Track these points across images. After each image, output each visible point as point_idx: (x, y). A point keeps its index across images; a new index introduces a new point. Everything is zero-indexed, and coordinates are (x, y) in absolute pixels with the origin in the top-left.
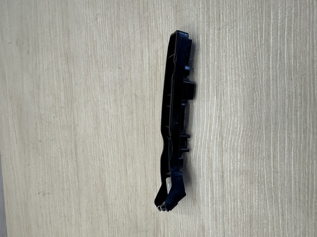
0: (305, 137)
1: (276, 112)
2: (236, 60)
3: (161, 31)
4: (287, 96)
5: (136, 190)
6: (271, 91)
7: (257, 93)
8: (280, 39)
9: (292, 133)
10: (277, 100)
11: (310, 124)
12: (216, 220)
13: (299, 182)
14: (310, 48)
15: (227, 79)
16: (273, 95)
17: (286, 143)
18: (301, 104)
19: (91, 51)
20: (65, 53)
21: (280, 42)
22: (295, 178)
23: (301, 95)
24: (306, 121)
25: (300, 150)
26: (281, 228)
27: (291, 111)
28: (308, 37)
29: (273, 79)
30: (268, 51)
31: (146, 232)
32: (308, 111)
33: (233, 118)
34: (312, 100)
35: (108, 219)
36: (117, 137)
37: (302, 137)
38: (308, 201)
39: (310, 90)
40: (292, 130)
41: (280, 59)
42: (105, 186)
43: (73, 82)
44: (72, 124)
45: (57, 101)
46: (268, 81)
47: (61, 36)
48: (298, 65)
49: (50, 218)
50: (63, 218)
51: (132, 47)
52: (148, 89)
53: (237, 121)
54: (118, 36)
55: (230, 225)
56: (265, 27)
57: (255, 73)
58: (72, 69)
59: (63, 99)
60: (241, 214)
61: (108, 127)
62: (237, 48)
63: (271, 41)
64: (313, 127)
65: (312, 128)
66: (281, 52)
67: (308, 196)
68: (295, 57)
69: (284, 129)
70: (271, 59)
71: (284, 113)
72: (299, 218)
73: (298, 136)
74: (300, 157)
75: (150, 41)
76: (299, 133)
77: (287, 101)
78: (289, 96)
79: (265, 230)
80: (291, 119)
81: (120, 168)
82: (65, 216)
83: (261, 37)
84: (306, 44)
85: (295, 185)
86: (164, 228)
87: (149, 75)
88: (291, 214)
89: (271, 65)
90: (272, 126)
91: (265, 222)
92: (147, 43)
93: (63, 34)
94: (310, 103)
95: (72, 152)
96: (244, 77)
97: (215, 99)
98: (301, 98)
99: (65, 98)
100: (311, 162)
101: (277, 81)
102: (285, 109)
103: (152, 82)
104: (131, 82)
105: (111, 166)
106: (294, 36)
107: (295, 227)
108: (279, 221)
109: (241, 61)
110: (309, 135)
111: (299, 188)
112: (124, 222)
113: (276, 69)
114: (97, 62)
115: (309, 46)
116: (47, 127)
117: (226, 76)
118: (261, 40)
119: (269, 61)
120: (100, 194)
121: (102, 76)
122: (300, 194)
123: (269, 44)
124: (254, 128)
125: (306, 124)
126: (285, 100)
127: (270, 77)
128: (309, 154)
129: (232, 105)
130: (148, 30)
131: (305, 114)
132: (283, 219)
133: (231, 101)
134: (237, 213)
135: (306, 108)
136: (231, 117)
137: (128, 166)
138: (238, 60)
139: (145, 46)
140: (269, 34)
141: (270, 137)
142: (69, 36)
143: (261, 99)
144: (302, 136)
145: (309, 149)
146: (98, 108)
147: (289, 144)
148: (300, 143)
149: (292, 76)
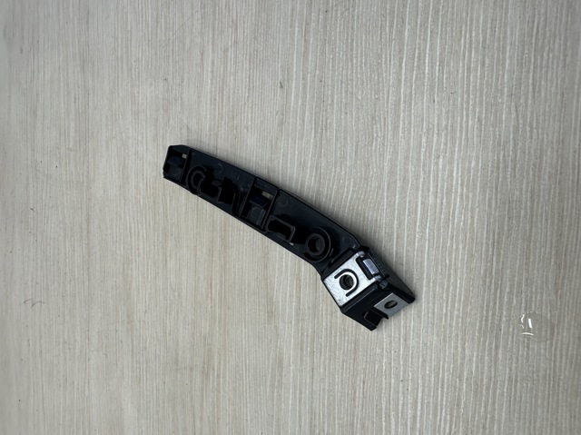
0: (448, 203)
1: (407, 158)
2: (350, 67)
3: (235, 14)
4: (425, 130)
5: (179, 295)
6: (401, 122)
7: (378, 126)
8: (420, 30)
9: (428, 196)
10: (410, 138)
11: (457, 180)
12: (302, 349)
13: (435, 283)
14: (465, 46)
15: (333, 101)
16: (404, 128)
17: (419, 213)
18: (446, 144)
19: (122, 50)
20: (80, 52)
21: (420, 35)
22: (428, 275)
23: (447, 129)
24: (452, 176)
25: (439, 224)
26: (401, 363)
27: (430, 157)
28: (464, 27)
29: (405, 102)
30: (401, 51)
31: (191, 369)
32: (456, 157)
33: (338, 169)
34: (463, 137)
35: (133, 346)
36: (154, 202)
37: (444, 203)
38: (446, 314)
39: (462, 120)
40: (429, 191)
41: (418, 66)
42: (130, 289)
43: (91, 104)
44: (85, 179)
45: (63, 138)
46: (397, 103)
47: (76, 22)
48: (445, 76)
49: (41, 346)
50: (61, 346)
51: (187, 42)
52: (208, 117)
53: (345, 174)
54: (166, 22)
55: (323, 357)
56: (399, 9)
57: (378, 89)
58: (90, 82)
59: (72, 134)
60: (340, 338)
61: (141, 185)
62: (352, 45)
63: (406, 33)
64: (462, 185)
65: (459, 188)
66: (420, 53)
67: (447, 307)
68: (442, 62)
69: (417, 189)
70: (404, 65)
71: (419, 160)
72: (431, 344)
73: (438, 201)
74: (439, 238)
75: (216, 32)
76: (439, 195)
77: (424, 140)
78: (428, 130)
79: (377, 367)
80: (429, 171)
81: (156, 257)
82: (65, 342)
83: (391, 26)
84: (460, 40)
85: (428, 286)
86: (220, 363)
87: (211, 92)
88: (419, 337)
89: (403, 77)
90: (399, 184)
91: (378, 351)
92: (211, 36)
93: (79, 19)
94: (460, 144)
95: (81, 228)
96: (360, 98)
97: (313, 135)
98: (446, 135)
99: (76, 131)
100: (454, 247)
101: (411, 104)
102: (420, 153)
103: (215, 105)
104: (182, 105)
105: (142, 254)
106: (442, 26)
107: (424, 361)
108: (399, 350)
109: (357, 68)
110: (455, 199)
111: (434, 291)
112: (158, 352)
113: (411, 83)
114: (131, 69)
115: (465, 42)
116: (45, 184)
117: (332, 96)
118: (390, 31)
119: (401, 68)
120: (122, 303)
121: (137, 95)
122: (434, 303)
123: (401, 39)
124: (371, 186)
125: (452, 180)
126: (421, 138)
127: (400, 98)
128: (452, 233)
129: (339, 146)
130: (214, 12)
131: (451, 163)
132: (406, 347)
133: (337, 140)
134: (335, 337)
135: (452, 153)
136: (335, 168)
137: (168, 254)
138: (352, 66)
139: (208, 42)
140: (403, 21)
141: (394, 202)
142: (87, 22)
143: (384, 136)
144: (444, 201)
145: (453, 223)
146: (127, 151)
147: (422, 214)
148: (441, 213)
149: (436, 95)
